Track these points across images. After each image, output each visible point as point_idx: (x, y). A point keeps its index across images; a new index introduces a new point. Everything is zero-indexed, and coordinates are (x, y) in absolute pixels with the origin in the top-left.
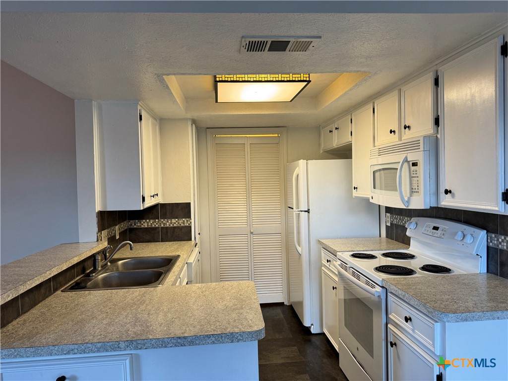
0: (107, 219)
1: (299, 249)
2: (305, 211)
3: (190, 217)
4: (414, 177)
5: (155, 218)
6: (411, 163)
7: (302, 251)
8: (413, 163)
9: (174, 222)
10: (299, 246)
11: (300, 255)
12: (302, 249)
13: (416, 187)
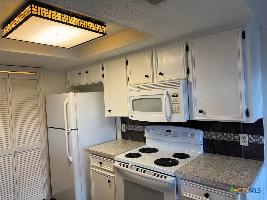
1: (71, 158)
2: (75, 130)
4: (174, 103)
6: (171, 95)
7: (73, 160)
8: (172, 95)
10: (70, 156)
11: (71, 162)
12: (73, 158)
13: (177, 110)
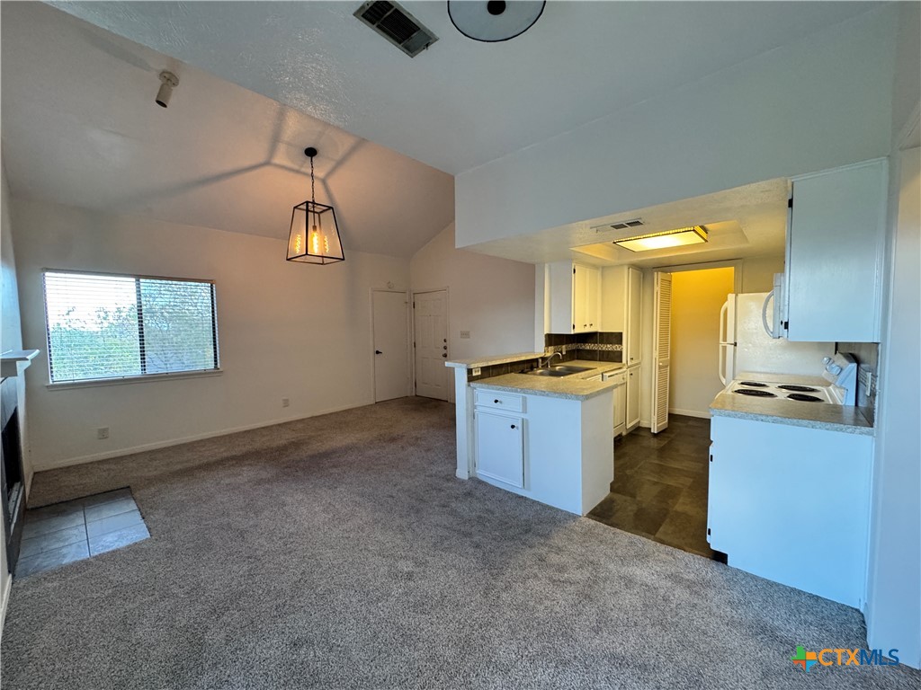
0: (552, 340)
2: (732, 344)
3: (621, 343)
5: (594, 343)
9: (609, 347)
